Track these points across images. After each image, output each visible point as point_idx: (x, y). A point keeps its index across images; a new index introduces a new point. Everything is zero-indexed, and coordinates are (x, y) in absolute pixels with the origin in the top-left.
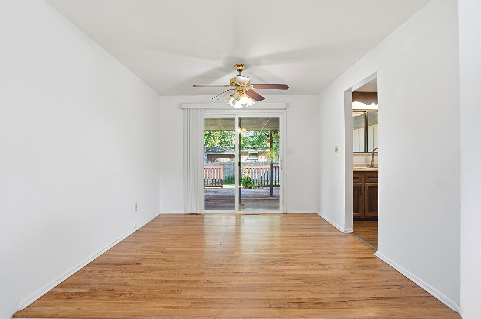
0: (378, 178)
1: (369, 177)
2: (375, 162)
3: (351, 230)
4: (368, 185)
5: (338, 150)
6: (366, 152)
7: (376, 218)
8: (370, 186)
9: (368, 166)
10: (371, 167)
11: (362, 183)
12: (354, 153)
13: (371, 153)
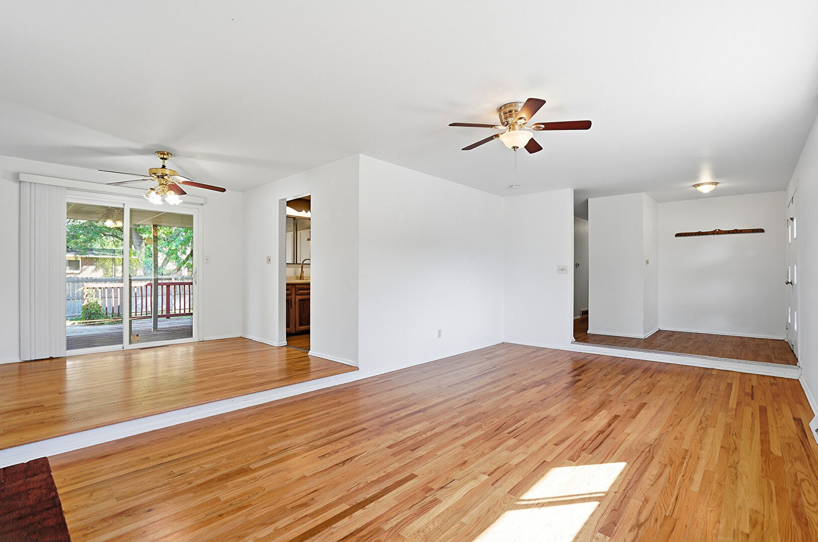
0: (309, 289)
1: (299, 290)
2: (305, 275)
3: (285, 343)
4: (299, 297)
5: (271, 260)
6: (295, 263)
7: (308, 332)
8: (300, 298)
9: (297, 278)
10: (300, 279)
11: (293, 296)
12: (287, 264)
13: (300, 264)
